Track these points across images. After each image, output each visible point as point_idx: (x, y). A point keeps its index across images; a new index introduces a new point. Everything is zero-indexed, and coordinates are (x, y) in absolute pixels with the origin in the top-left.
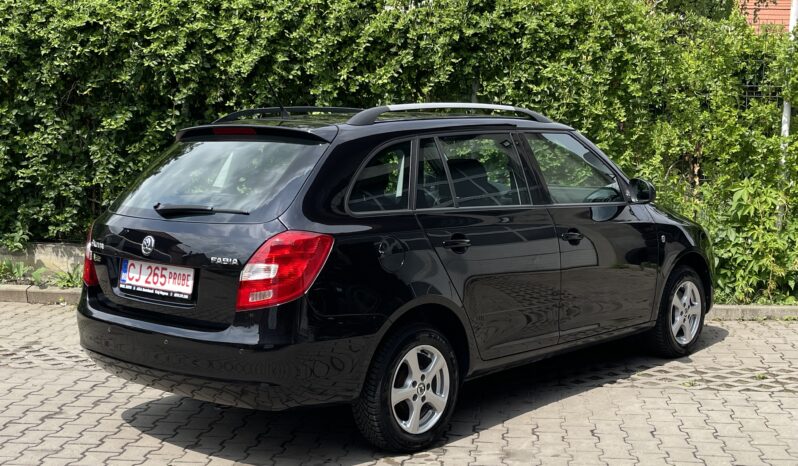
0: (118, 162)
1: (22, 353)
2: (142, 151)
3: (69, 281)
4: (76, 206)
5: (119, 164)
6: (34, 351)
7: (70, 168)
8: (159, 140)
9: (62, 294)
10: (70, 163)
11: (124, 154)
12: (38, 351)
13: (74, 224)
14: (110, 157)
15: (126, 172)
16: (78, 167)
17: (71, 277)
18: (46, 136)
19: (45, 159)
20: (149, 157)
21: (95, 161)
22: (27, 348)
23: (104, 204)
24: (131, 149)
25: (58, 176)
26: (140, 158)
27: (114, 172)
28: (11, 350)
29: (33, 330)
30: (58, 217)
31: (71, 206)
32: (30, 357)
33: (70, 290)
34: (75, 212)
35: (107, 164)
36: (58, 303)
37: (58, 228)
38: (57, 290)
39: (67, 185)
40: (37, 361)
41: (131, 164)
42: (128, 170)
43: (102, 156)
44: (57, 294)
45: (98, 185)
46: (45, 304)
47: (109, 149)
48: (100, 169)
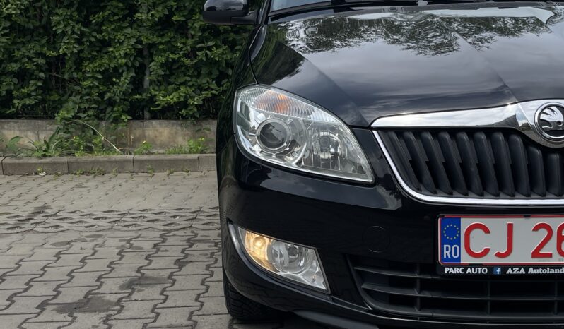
0: (81, 31)
1: (39, 218)
2: (106, 20)
3: (45, 151)
4: (40, 79)
5: (82, 34)
6: (51, 216)
7: (29, 42)
8: (122, 10)
9: (41, 164)
10: (29, 37)
11: (86, 23)
12: (55, 215)
13: (40, 97)
14: (73, 26)
15: (91, 42)
16: (38, 41)
17: (48, 146)
18: (9, 6)
19: (6, 31)
20: (113, 26)
21: (59, 32)
22: (39, 213)
23: (66, 77)
24: (96, 19)
25: (19, 50)
26: (104, 28)
27: (79, 42)
28: (24, 216)
29: (31, 196)
30: (23, 90)
31: (35, 79)
32: (51, 221)
33: (47, 160)
34: (40, 84)
35: (71, 34)
36: (36, 174)
37: (23, 102)
38: (34, 160)
39: (30, 59)
40: (65, 225)
41: (95, 34)
42: (93, 40)
43: (65, 26)
44: (35, 164)
45: (65, 54)
46: (24, 175)
47: (72, 20)
48: (65, 39)
